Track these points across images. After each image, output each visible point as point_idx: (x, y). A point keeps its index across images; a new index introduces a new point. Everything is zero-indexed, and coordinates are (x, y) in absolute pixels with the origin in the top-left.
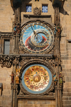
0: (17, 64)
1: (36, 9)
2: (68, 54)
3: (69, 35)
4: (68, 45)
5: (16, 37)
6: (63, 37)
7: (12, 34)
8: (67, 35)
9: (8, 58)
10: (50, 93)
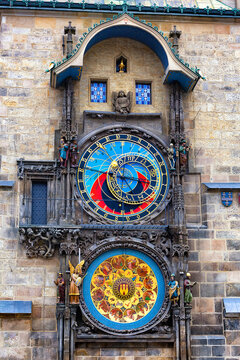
0: (74, 252)
1: (119, 97)
2: (206, 224)
3: (208, 171)
4: (207, 199)
5: (66, 175)
6: (195, 174)
7: (55, 166)
8: (205, 170)
9: (48, 234)
10: (162, 328)
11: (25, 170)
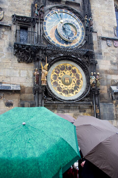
11: (17, 20)
